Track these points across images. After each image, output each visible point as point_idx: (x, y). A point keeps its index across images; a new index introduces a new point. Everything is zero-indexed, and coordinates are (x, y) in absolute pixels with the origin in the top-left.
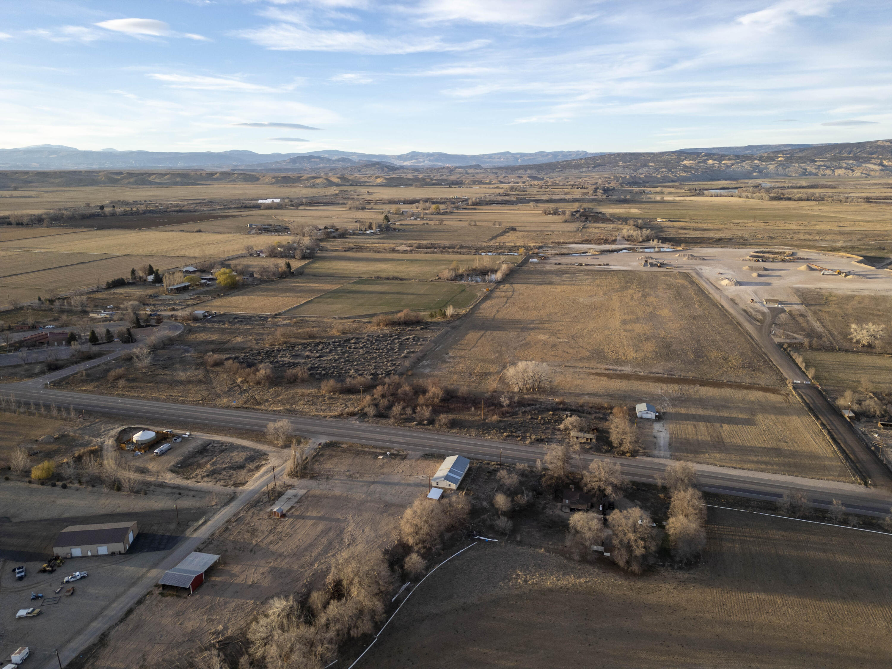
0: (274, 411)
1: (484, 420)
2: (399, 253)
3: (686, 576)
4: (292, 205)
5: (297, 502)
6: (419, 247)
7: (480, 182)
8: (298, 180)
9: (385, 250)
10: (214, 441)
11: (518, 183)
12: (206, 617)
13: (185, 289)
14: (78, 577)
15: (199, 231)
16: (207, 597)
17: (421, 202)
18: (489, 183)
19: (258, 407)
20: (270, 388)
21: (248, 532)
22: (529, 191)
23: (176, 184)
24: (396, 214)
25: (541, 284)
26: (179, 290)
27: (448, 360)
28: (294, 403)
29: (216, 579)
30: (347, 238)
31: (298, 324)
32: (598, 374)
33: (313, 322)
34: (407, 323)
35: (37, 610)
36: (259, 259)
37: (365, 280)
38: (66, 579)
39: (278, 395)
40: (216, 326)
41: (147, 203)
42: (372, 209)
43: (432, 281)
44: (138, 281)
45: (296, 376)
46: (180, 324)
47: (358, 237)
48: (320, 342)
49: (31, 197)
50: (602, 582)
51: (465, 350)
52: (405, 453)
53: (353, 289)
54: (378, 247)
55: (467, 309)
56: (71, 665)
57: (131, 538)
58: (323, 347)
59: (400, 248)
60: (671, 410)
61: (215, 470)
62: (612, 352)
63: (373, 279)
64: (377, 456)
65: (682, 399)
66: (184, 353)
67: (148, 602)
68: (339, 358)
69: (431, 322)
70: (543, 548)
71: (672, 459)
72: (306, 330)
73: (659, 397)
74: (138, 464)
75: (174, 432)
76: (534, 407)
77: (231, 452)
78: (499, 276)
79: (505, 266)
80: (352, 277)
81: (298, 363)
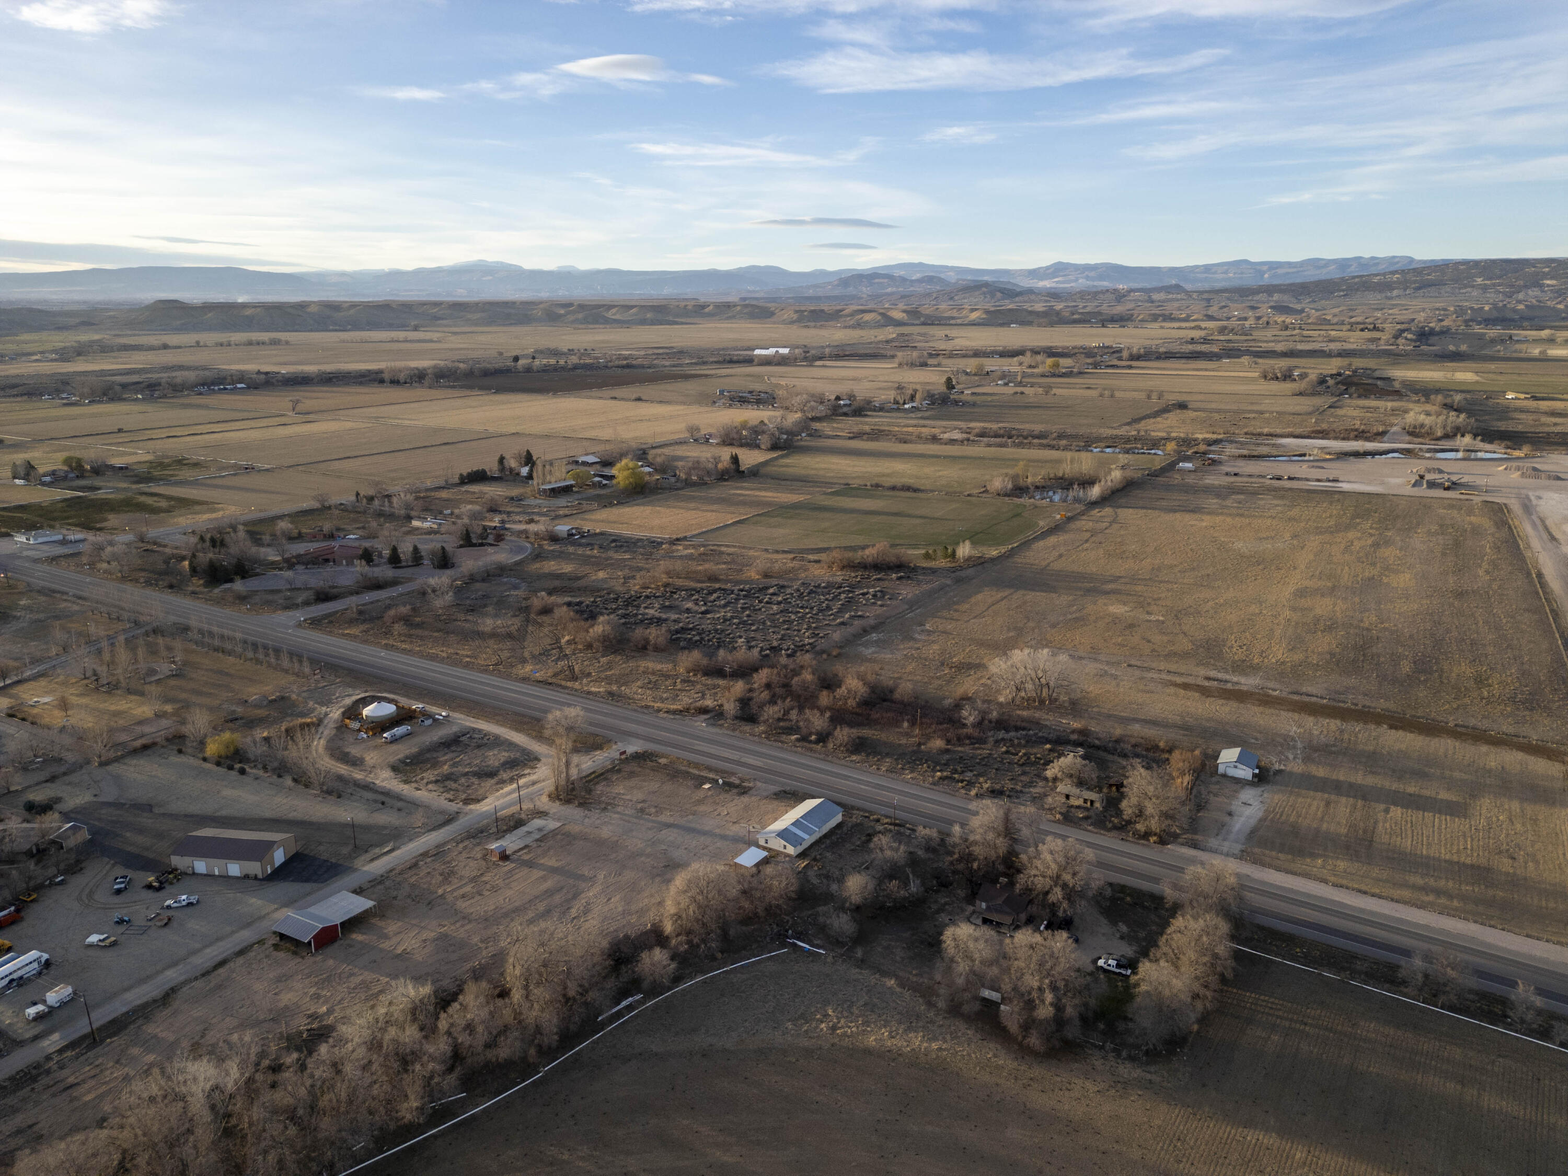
0: (589, 693)
1: (920, 744)
2: (941, 444)
3: (1137, 1073)
4: (805, 359)
5: (537, 840)
6: (982, 435)
7: (1169, 318)
8: (836, 315)
9: (920, 438)
10: (474, 730)
11: (1246, 319)
12: (313, 990)
13: (567, 490)
14: (184, 903)
15: (639, 399)
16: (331, 962)
17: (1028, 354)
18: (1186, 320)
19: (569, 684)
20: (603, 656)
21: (441, 875)
22: (1257, 334)
23: (643, 322)
24: (975, 375)
25: (1175, 511)
26: (555, 492)
27: (917, 636)
28: (625, 684)
29: (358, 937)
30: (866, 416)
31: (703, 557)
32: (1186, 686)
33: (729, 554)
34: (880, 567)
35: (113, 939)
36: (704, 448)
37: (856, 488)
38: (168, 902)
39: (610, 668)
40: (580, 551)
41: (585, 353)
42: (939, 365)
43: (969, 495)
44: (505, 475)
45: (647, 641)
46: (528, 545)
47: (887, 414)
48: (720, 589)
49: (431, 341)
50: (969, 1055)
51: (957, 620)
52: (751, 785)
53: (826, 503)
54: (911, 434)
55: (1003, 549)
56: (113, 1022)
57: (279, 857)
58: (719, 597)
59: (946, 436)
60: (1296, 767)
61: (452, 774)
62: (1240, 646)
63: (869, 487)
64: (704, 784)
65: (1333, 749)
66: (509, 590)
67: (252, 954)
68: (732, 617)
69: (924, 568)
70: (896, 979)
71: (1241, 859)
72: (709, 567)
73: (1285, 740)
74: (355, 751)
75: (427, 709)
76: (1024, 733)
77: (490, 749)
78: (1095, 491)
79: (1116, 475)
80: (835, 484)
81: (666, 620)
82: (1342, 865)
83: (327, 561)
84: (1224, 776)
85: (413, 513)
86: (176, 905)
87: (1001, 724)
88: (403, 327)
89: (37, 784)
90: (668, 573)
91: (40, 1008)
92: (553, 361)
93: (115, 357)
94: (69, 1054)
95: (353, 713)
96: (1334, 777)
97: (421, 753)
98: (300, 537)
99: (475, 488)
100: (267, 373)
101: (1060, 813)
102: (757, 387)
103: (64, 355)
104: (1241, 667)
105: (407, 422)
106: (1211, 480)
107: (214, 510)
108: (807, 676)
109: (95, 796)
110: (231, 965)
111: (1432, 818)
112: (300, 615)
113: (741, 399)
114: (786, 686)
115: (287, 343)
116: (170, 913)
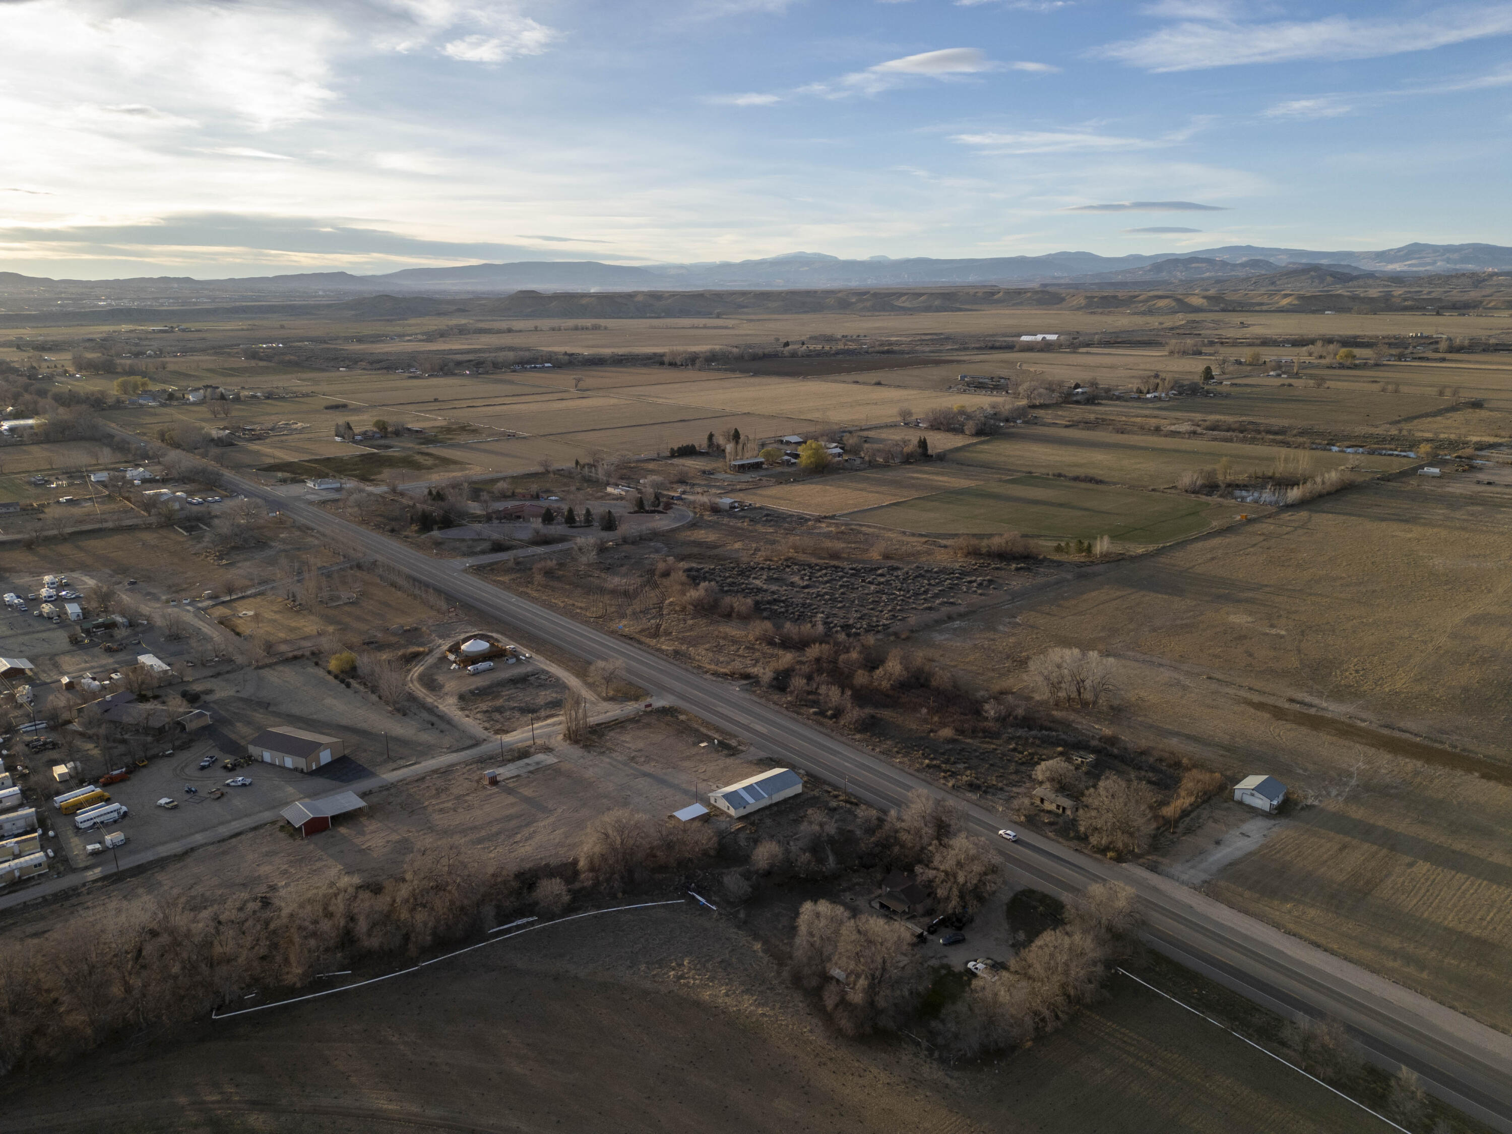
0: (659, 650)
1: (931, 731)
2: (1161, 436)
3: (939, 1075)
4: (1071, 345)
5: (531, 772)
6: (1213, 428)
9: (1143, 430)
10: (544, 672)
12: (285, 867)
13: (757, 466)
14: (239, 784)
15: (879, 384)
17: (1319, 343)
19: (648, 640)
20: (692, 619)
21: (437, 790)
23: (928, 309)
26: (743, 468)
27: (1000, 627)
28: (694, 646)
29: (343, 830)
30: (1099, 404)
31: (839, 536)
32: (1260, 706)
33: (865, 534)
34: (1003, 556)
35: (176, 803)
36: (911, 431)
37: (1037, 477)
38: (229, 781)
39: (691, 630)
40: (733, 522)
41: (857, 339)
42: (1213, 354)
43: (1153, 490)
44: (713, 451)
45: (732, 608)
46: (691, 514)
47: (1124, 403)
48: (834, 566)
49: (726, 328)
51: (1055, 615)
52: (744, 749)
53: (995, 490)
54: (1134, 424)
55: (1151, 548)
56: (139, 866)
57: (325, 757)
58: (825, 575)
59: (1173, 428)
60: (1333, 803)
61: (503, 707)
62: (1357, 671)
63: (1050, 477)
64: (702, 742)
65: (1393, 791)
66: (650, 553)
67: (262, 831)
68: (826, 593)
69: (1052, 561)
71: (1195, 889)
72: (839, 545)
73: (1339, 775)
74: (440, 678)
75: (518, 650)
76: (1047, 733)
77: (545, 689)
78: (1294, 494)
79: (1333, 476)
80: (1018, 471)
81: (766, 591)
82: (1312, 913)
83: (519, 517)
84: (1241, 803)
85: (612, 480)
86: (233, 784)
87: (1027, 722)
88: (708, 315)
89: (205, 678)
90: (796, 548)
91: (98, 846)
92: (819, 347)
93: (467, 339)
94: (99, 884)
95: (455, 649)
96: (1371, 822)
97: (490, 687)
98: (513, 496)
99: (676, 461)
100: (573, 354)
101: (1025, 816)
102: (1004, 373)
103: (430, 337)
104: (1338, 694)
105: (660, 401)
107: (462, 470)
108: (854, 655)
109: (238, 691)
110: (243, 837)
111: (1463, 881)
112: (469, 562)
113: (978, 386)
114: (835, 662)
115: (606, 328)
116: (227, 790)
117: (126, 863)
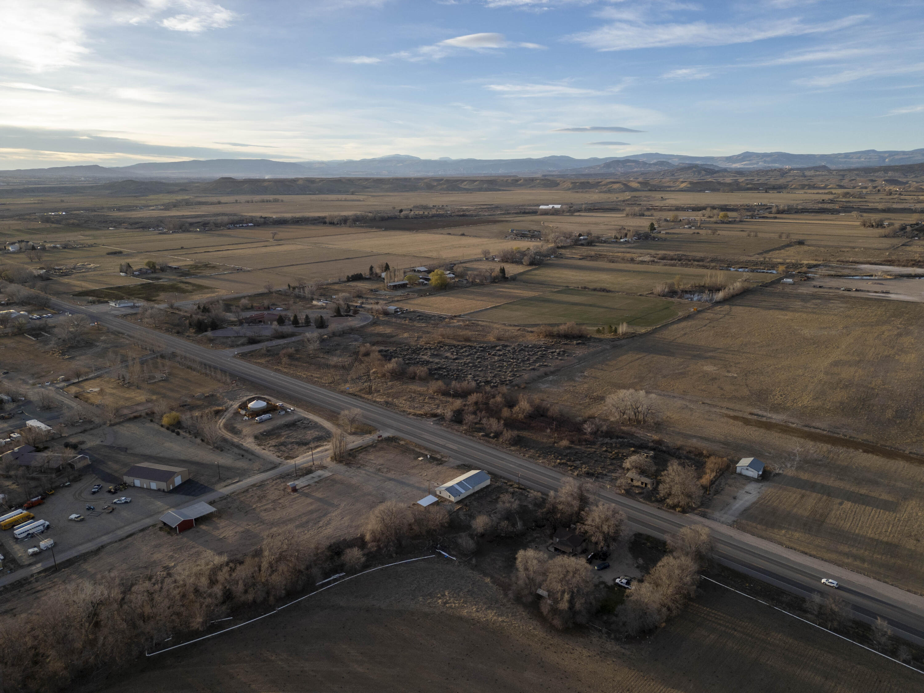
0: (375, 401)
1: (555, 443)
2: (635, 264)
3: (617, 648)
4: (569, 211)
5: (316, 482)
6: (663, 258)
7: (814, 187)
8: (597, 185)
9: (624, 260)
10: (305, 418)
11: (866, 188)
12: (171, 553)
13: (404, 286)
14: (123, 502)
15: (463, 235)
16: (185, 539)
17: (709, 209)
18: (824, 188)
19: (366, 396)
20: (390, 381)
21: (258, 497)
22: (868, 198)
23: (480, 190)
24: (673, 222)
25: (770, 309)
26: (396, 288)
27: (577, 379)
28: (397, 398)
29: (203, 527)
30: (595, 246)
31: (467, 327)
32: (735, 418)
33: (482, 326)
34: (568, 336)
35: (82, 517)
36: (490, 263)
37: (572, 289)
38: (115, 501)
39: (392, 388)
40: (399, 321)
41: (442, 208)
42: (652, 215)
43: (640, 295)
44: (374, 277)
45: (415, 374)
46: (371, 317)
47: (608, 245)
48: (469, 346)
49: (359, 201)
50: (519, 627)
51: (605, 370)
52: (446, 460)
53: (550, 297)
54: (618, 257)
55: (649, 329)
56: (68, 561)
57: (178, 481)
58: (466, 351)
59: (640, 259)
60: (790, 472)
61: (285, 442)
62: (781, 395)
63: (580, 289)
64: (420, 457)
65: (820, 463)
66: (352, 342)
67: (147, 531)
68: (469, 362)
69: (595, 338)
70: (491, 579)
71: (731, 526)
72: (468, 333)
73: (789, 455)
74: (238, 426)
75: (284, 405)
76: (621, 440)
77: (310, 430)
78: (720, 295)
79: (738, 285)
80: (560, 286)
81: (432, 362)
82: (797, 535)
83: (260, 322)
84: (740, 474)
85: (315, 297)
86: (119, 502)
87: (609, 434)
88: (346, 192)
89: (76, 434)
90: (443, 336)
91: (36, 549)
92: (421, 213)
93: (192, 208)
94: (43, 574)
95: (244, 406)
96: (813, 480)
97: (273, 430)
98: (252, 308)
99: (353, 284)
100: (265, 218)
101: (624, 489)
102: (535, 228)
103: (167, 207)
104: (775, 409)
105: (330, 246)
106: (804, 290)
107: (213, 292)
108: (499, 399)
109: (102, 441)
110: (136, 536)
111: (870, 511)
112: (236, 351)
113: (522, 235)
114: (487, 404)
115: (282, 201)
116: (115, 506)
117: (61, 558)
